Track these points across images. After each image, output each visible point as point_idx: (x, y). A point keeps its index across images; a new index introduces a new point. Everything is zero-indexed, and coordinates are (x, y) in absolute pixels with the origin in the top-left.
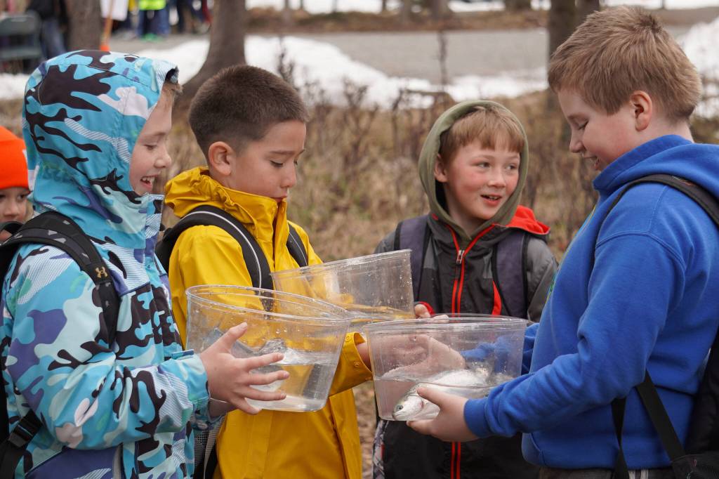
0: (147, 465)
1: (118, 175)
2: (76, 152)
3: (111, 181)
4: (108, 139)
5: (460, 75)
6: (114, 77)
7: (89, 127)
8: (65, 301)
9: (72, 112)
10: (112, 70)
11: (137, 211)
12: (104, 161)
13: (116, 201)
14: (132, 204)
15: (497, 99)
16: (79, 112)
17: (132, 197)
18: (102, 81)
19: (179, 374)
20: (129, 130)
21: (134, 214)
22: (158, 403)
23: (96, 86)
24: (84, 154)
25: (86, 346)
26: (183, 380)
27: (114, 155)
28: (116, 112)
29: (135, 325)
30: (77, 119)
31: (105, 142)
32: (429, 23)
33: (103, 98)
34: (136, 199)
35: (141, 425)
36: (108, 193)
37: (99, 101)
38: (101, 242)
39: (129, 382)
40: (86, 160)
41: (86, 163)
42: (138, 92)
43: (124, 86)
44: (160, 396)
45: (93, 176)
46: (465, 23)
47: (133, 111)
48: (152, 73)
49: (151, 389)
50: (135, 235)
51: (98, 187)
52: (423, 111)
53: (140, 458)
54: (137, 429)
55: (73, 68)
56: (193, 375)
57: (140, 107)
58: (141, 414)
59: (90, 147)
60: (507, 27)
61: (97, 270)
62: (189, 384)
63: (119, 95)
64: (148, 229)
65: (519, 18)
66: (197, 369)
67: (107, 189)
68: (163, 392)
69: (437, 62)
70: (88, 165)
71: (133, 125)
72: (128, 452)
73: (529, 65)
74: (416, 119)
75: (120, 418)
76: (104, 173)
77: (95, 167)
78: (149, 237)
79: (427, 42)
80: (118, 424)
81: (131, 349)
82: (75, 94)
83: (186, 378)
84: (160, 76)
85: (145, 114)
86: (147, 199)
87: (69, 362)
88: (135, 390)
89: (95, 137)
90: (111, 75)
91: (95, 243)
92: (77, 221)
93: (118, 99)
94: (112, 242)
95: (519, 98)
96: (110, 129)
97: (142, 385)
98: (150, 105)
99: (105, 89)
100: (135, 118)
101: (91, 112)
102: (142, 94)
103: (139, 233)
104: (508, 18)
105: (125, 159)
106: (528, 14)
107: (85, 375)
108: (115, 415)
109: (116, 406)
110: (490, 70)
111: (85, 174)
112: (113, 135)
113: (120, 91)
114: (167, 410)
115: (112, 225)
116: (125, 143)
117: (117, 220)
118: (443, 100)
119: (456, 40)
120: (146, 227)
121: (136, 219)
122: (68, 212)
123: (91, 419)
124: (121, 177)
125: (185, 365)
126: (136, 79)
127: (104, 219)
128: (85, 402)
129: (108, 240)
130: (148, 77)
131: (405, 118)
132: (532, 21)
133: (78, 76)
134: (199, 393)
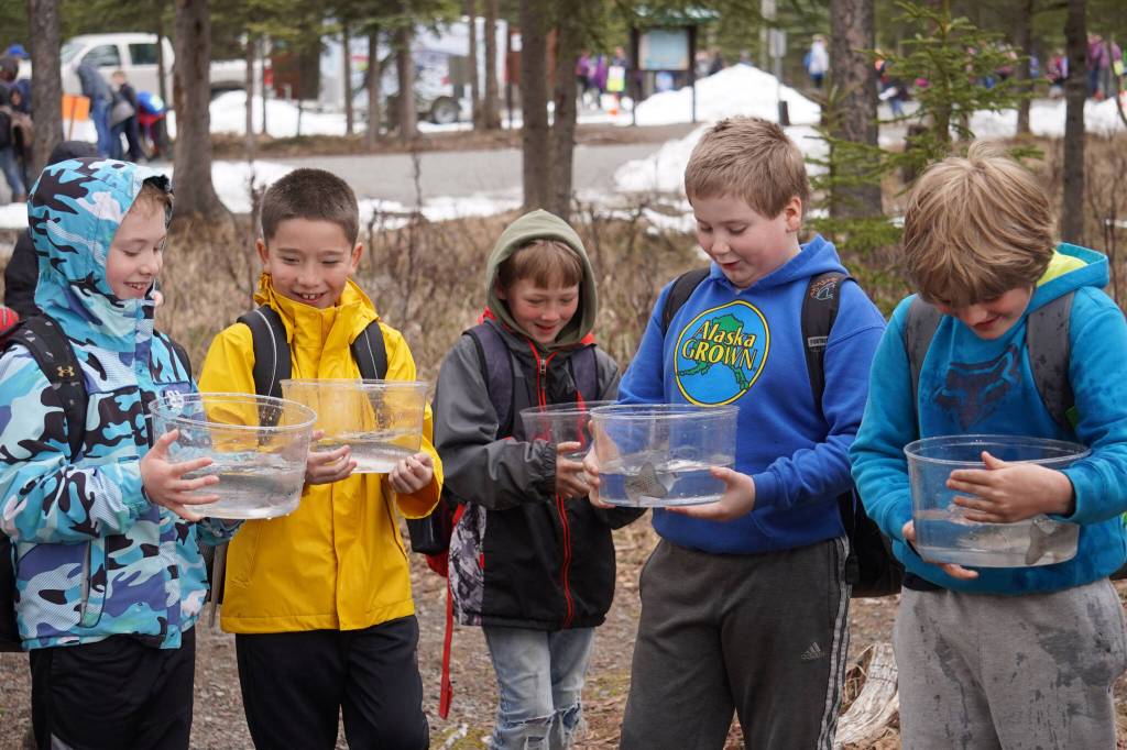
0: (118, 562)
1: (96, 278)
2: (55, 253)
3: (90, 283)
4: (84, 242)
5: (433, 196)
6: (94, 182)
7: (67, 229)
8: (14, 397)
9: (54, 214)
10: (94, 175)
11: (120, 315)
12: (81, 263)
13: (97, 305)
14: (114, 307)
15: (472, 219)
16: (58, 214)
17: (114, 300)
18: (82, 185)
19: (114, 477)
20: (102, 234)
21: (118, 317)
22: (88, 504)
23: (76, 190)
24: (62, 255)
25: (25, 444)
26: (117, 484)
27: (89, 257)
28: (91, 215)
29: (104, 424)
30: (57, 220)
31: (81, 245)
32: (398, 145)
33: (80, 201)
34: (118, 303)
35: (73, 525)
36: (87, 295)
37: (78, 204)
38: (82, 344)
39: (63, 481)
40: (65, 261)
41: (64, 264)
42: (113, 197)
43: (101, 190)
44: (89, 498)
45: (71, 277)
46: (435, 144)
47: (106, 215)
48: (130, 179)
49: (81, 491)
50: (118, 339)
51: (76, 289)
52: (399, 232)
53: (111, 555)
54: (71, 528)
55: (61, 172)
56: (128, 479)
57: (114, 213)
58: (71, 513)
59: (68, 248)
60: (477, 147)
61: (60, 369)
62: (123, 488)
63: (95, 199)
64: (138, 334)
65: (489, 138)
66: (134, 474)
67: (86, 291)
68: (92, 494)
69: (412, 181)
70: (67, 267)
71: (106, 229)
72: (98, 548)
73: (504, 183)
74: (392, 239)
75: (49, 515)
76: (83, 275)
77: (74, 269)
78: (139, 341)
79: (401, 163)
80: (45, 522)
81: (99, 448)
82: (58, 197)
83: (120, 482)
84: (138, 183)
85: (117, 218)
86: (132, 304)
87: (5, 458)
88: (66, 490)
89: (74, 239)
90: (90, 179)
91: (73, 344)
92: (61, 323)
93: (94, 203)
94: (94, 344)
95: (496, 216)
96: (86, 232)
97: (73, 486)
98: (122, 211)
99: (83, 193)
100: (109, 222)
101: (69, 215)
102: (117, 199)
103: (125, 337)
104: (477, 138)
105: (101, 263)
106: (497, 133)
107: (18, 473)
108: (43, 513)
109: (46, 505)
110: (466, 191)
111: (64, 274)
112: (88, 238)
113: (96, 196)
114: (98, 512)
115: (93, 327)
116: (99, 247)
117: (97, 322)
118: (418, 220)
119: (427, 160)
120: (137, 332)
121: (120, 323)
122: (53, 314)
123: (21, 513)
124: (98, 280)
125: (123, 469)
126: (114, 185)
127: (85, 321)
128: (13, 498)
129: (89, 342)
130: (125, 182)
131: (382, 238)
132: (504, 141)
133: (63, 180)
134: (135, 498)
